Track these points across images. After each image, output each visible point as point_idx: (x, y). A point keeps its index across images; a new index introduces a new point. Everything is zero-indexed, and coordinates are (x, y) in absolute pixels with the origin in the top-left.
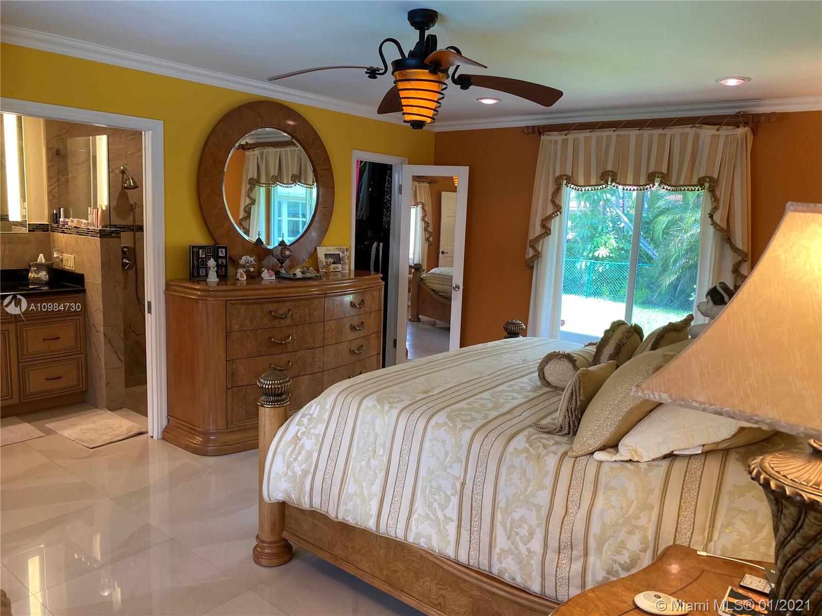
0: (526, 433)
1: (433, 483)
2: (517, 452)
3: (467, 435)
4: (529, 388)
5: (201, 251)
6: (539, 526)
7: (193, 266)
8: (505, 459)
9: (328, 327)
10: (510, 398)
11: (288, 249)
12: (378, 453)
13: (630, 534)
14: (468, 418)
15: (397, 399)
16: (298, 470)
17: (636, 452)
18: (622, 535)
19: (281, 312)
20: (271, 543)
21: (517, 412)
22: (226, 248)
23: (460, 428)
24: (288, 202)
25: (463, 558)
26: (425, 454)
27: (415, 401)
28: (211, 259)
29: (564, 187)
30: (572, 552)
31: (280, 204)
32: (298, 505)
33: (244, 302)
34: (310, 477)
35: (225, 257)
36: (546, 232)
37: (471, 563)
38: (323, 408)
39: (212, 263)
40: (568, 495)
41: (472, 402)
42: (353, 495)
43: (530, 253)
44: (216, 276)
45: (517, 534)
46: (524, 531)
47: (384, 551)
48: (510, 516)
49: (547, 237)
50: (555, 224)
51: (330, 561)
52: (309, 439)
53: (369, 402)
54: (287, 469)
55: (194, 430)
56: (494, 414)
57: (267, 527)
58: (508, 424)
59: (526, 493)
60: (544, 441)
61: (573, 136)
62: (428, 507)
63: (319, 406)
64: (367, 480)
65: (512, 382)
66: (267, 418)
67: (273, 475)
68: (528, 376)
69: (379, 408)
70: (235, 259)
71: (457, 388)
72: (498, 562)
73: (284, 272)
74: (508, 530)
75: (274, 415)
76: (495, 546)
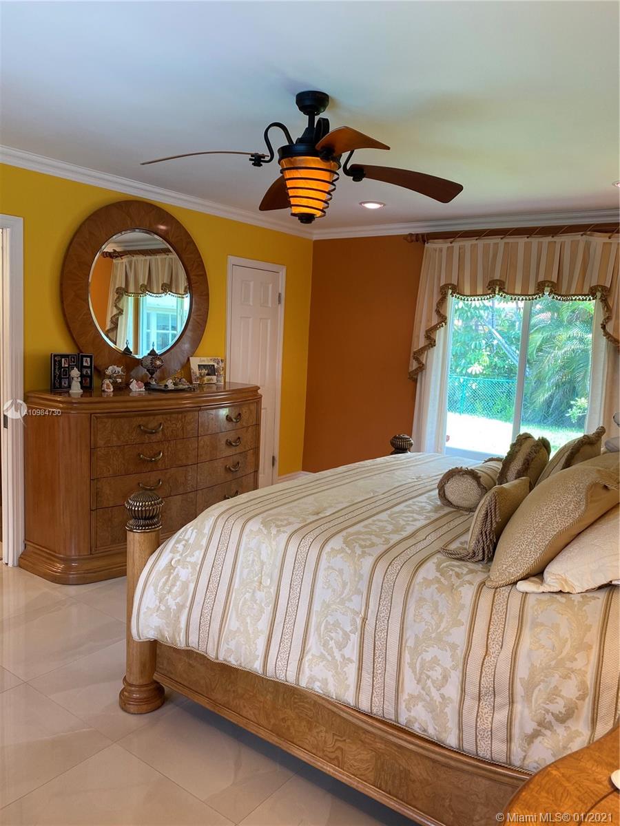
0: (434, 560)
1: (330, 619)
2: (427, 583)
3: (368, 562)
4: (429, 507)
5: (63, 360)
6: (454, 668)
7: (55, 376)
8: (413, 591)
9: (202, 442)
10: (411, 519)
11: (159, 359)
12: (264, 584)
13: (565, 678)
14: (368, 543)
15: (285, 522)
16: (172, 603)
17: (566, 581)
18: (555, 680)
19: (151, 425)
20: (141, 686)
21: (421, 536)
22: (91, 357)
23: (359, 555)
24: (157, 314)
25: (364, 705)
26: (319, 585)
27: (305, 524)
28: (75, 368)
29: (449, 296)
30: (494, 699)
31: (148, 315)
32: (173, 644)
33: (111, 415)
34: (186, 611)
35: (90, 367)
36: (430, 344)
37: (374, 711)
38: (200, 533)
39: (75, 373)
40: (489, 631)
41: (370, 524)
42: (236, 632)
43: (414, 365)
44: (80, 387)
45: (428, 677)
46: (436, 674)
47: (271, 696)
48: (420, 657)
49: (431, 349)
50: (439, 335)
51: (208, 707)
52: (184, 568)
53: (253, 526)
54: (160, 603)
55: (53, 556)
56: (396, 538)
57: (136, 669)
58: (414, 550)
59: (439, 631)
60: (457, 569)
61: (458, 244)
62: (324, 646)
63: (195, 530)
64: (252, 615)
65: (410, 502)
66: (137, 545)
67: (143, 610)
68: (426, 495)
69: (265, 532)
70: (101, 370)
71: (351, 509)
72: (406, 710)
73: (154, 383)
74: (418, 672)
75: (144, 541)
76: (402, 691)
